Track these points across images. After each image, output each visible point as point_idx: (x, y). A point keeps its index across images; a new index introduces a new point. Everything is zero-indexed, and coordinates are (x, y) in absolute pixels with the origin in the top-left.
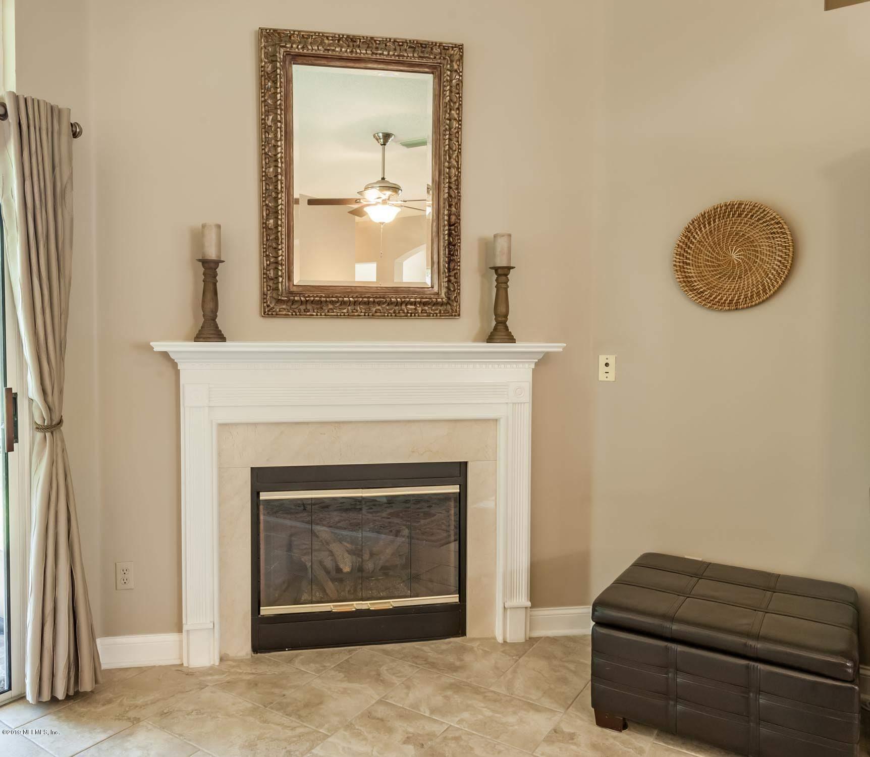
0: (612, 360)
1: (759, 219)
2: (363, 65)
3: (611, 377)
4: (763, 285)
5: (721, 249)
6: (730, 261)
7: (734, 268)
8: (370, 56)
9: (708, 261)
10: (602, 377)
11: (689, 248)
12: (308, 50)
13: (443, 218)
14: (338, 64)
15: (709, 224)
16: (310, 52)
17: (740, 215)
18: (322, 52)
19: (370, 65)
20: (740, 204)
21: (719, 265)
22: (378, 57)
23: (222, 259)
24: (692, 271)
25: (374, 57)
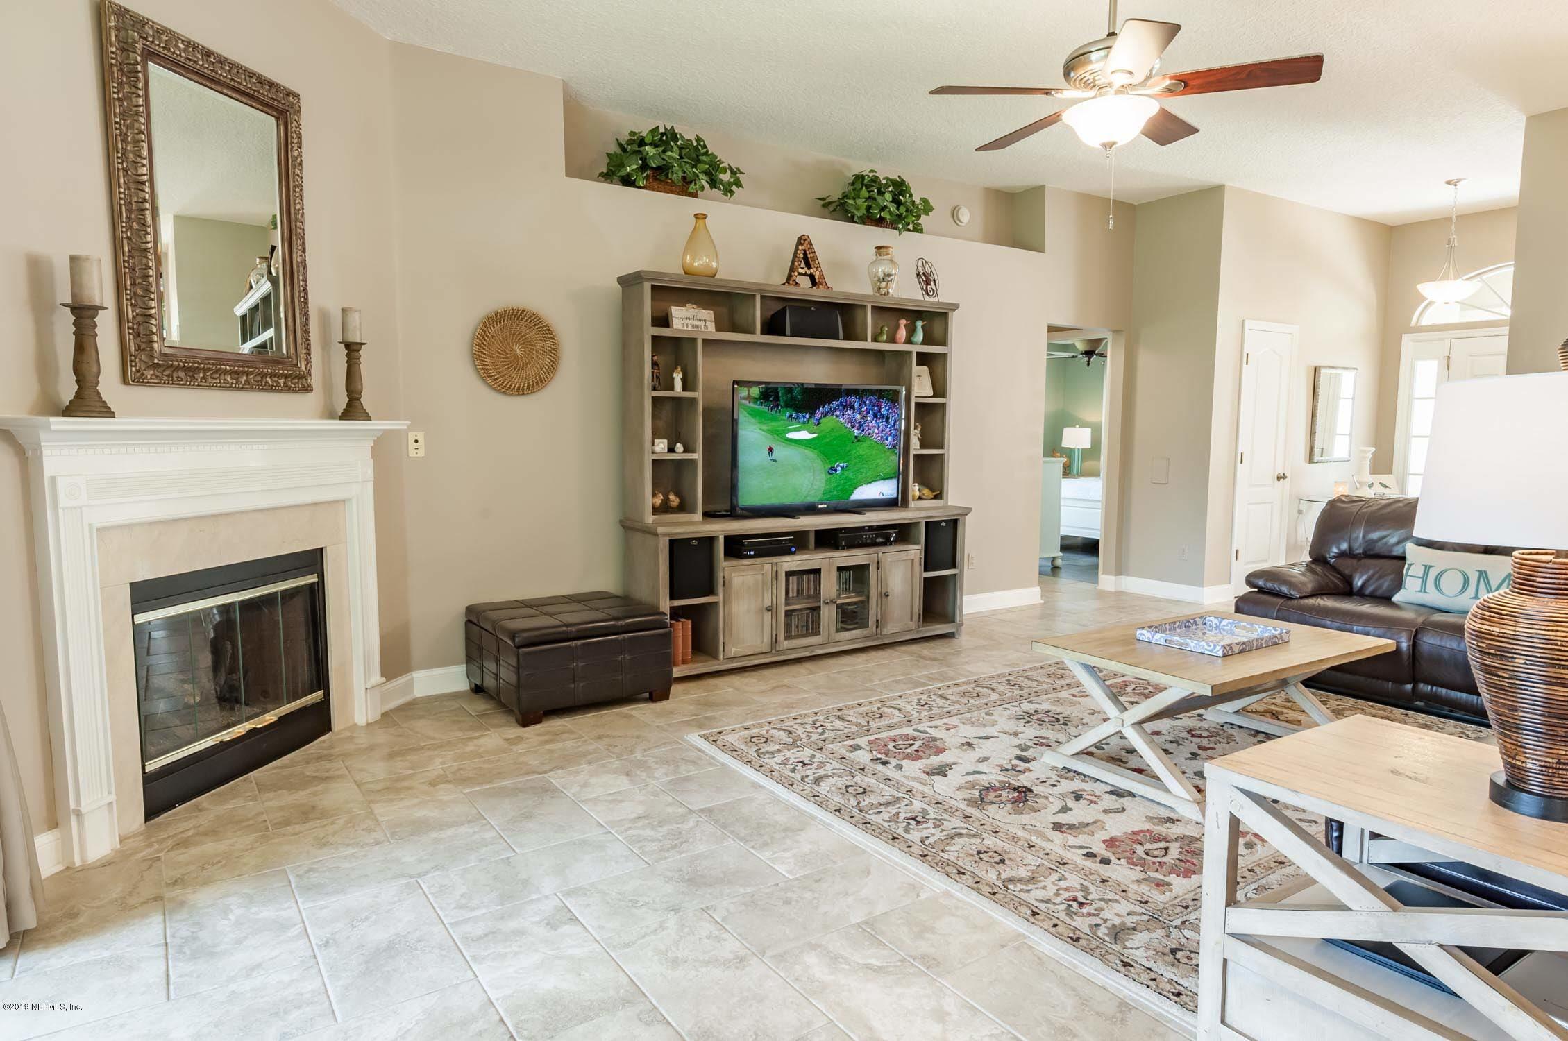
0: (420, 437)
1: (535, 325)
2: (219, 88)
3: (421, 453)
4: (540, 376)
5: (509, 344)
6: (515, 356)
7: (518, 361)
8: (228, 81)
9: (499, 353)
10: (412, 453)
11: (485, 340)
12: (169, 51)
13: (299, 283)
14: (195, 78)
15: (500, 323)
16: (170, 54)
17: (522, 319)
18: (182, 59)
19: (225, 91)
20: (524, 311)
21: (507, 358)
22: (236, 85)
23: (105, 306)
24: (487, 359)
25: (232, 83)
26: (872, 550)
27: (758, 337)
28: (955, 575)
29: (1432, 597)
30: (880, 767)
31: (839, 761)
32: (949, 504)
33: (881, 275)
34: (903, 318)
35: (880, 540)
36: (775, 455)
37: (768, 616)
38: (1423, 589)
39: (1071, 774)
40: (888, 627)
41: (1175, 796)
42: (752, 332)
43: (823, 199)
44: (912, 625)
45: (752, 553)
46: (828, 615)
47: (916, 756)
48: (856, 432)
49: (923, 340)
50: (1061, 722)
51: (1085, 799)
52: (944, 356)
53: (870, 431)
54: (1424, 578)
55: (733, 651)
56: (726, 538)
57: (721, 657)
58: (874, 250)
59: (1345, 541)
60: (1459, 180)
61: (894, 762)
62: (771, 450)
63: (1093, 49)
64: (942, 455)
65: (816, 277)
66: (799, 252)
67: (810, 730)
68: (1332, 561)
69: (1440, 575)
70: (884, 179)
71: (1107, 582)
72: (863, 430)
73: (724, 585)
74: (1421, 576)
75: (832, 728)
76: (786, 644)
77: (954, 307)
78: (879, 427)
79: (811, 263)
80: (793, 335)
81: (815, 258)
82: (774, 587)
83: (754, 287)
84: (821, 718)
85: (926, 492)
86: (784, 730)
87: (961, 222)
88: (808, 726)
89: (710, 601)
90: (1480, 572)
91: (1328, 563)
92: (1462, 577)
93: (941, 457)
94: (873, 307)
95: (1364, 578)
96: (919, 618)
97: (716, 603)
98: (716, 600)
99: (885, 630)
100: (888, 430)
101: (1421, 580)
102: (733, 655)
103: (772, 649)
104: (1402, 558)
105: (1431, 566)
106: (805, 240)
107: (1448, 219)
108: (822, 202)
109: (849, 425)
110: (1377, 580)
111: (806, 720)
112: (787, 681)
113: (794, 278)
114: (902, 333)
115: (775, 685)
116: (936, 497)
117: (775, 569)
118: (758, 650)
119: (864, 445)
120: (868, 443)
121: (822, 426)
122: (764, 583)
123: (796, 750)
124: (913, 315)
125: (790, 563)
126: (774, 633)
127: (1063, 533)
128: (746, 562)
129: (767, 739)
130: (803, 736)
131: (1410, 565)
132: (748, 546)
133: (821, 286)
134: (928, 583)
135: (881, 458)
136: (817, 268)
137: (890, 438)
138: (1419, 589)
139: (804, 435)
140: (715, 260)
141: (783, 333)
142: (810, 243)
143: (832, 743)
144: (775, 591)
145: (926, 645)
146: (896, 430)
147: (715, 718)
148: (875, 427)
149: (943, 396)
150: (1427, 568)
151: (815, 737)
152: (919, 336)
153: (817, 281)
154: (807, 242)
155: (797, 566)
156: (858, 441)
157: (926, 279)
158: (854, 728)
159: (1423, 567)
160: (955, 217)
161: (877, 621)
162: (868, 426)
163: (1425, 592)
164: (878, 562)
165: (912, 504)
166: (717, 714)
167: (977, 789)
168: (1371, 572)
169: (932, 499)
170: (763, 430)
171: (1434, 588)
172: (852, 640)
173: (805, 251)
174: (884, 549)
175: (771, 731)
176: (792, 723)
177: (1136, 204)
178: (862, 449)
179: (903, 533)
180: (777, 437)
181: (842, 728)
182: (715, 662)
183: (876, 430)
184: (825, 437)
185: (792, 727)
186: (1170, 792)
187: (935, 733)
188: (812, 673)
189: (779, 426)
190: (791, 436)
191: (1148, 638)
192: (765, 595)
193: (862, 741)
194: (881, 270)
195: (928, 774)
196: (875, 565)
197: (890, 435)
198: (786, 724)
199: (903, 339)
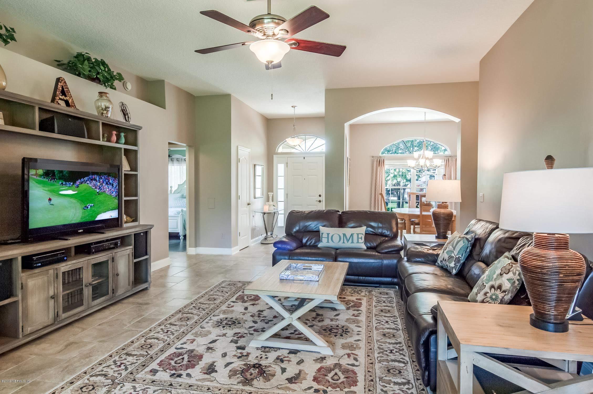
26: (109, 252)
27: (37, 132)
28: (147, 259)
29: (331, 244)
30: (178, 379)
31: (152, 384)
32: (140, 224)
33: (104, 107)
34: (115, 131)
35: (112, 246)
36: (52, 202)
37: (52, 302)
38: (328, 242)
39: (267, 349)
40: (119, 292)
41: (319, 346)
42: (33, 128)
43: (59, 61)
44: (130, 288)
45: (40, 264)
46: (87, 292)
47: (191, 365)
48: (98, 190)
49: (124, 143)
50: (237, 323)
51: (285, 360)
52: (136, 152)
53: (105, 190)
54: (328, 238)
55: (29, 329)
56: (23, 258)
57: (21, 336)
58: (98, 94)
59: (298, 226)
60: (295, 106)
61: (184, 373)
62: (50, 200)
63: (265, 18)
64: (137, 200)
65: (70, 102)
66: (59, 86)
67: (116, 369)
68: (294, 234)
69: (332, 236)
70: (94, 59)
71: (191, 251)
72: (101, 190)
73: (22, 288)
74: (327, 237)
75: (129, 363)
76: (64, 316)
77: (140, 128)
78: (109, 188)
79: (67, 94)
80: (59, 133)
81: (69, 91)
82: (56, 283)
83: (36, 101)
84: (117, 358)
85: (128, 218)
86: (99, 375)
87: (128, 89)
88: (113, 367)
89: (12, 301)
90: (344, 234)
91: (293, 235)
92: (339, 237)
93: (136, 201)
94: (103, 124)
95: (306, 239)
96: (133, 283)
97: (16, 302)
98: (16, 300)
99: (117, 294)
100: (113, 189)
101: (327, 239)
102: (29, 332)
103: (55, 321)
104: (318, 231)
105: (329, 234)
106: (62, 80)
107: (293, 118)
108: (58, 63)
109: (94, 187)
110: (310, 240)
111: (108, 363)
112: (72, 339)
113: (57, 100)
114: (114, 138)
115: (65, 344)
116: (133, 221)
117: (56, 272)
118: (46, 325)
119: (102, 196)
120: (104, 195)
121: (80, 188)
122: (49, 282)
123: (119, 387)
124: (119, 129)
125: (64, 267)
126: (56, 311)
127: (169, 232)
128: (36, 271)
129: (93, 385)
130: (116, 375)
131: (322, 234)
132: (36, 260)
133: (72, 107)
134: (136, 264)
135: (110, 201)
136: (70, 97)
137: (114, 193)
138: (327, 242)
139: (70, 192)
140: (5, 81)
141: (53, 131)
142: (65, 82)
143: (138, 373)
144: (56, 285)
145: (136, 296)
146: (116, 189)
147: (39, 383)
148: (107, 188)
149: (136, 170)
150: (328, 234)
151: (124, 373)
152: (123, 140)
153: (70, 104)
154: (63, 82)
155: (69, 268)
156: (99, 194)
157: (125, 113)
158: (142, 359)
159: (327, 234)
160: (125, 86)
161: (113, 290)
162: (103, 188)
163: (329, 242)
164: (113, 258)
165: (125, 225)
166: (38, 379)
167: (238, 374)
168: (308, 238)
169: (131, 222)
170: (45, 190)
171: (331, 241)
172: (100, 304)
173: (62, 86)
174: (115, 251)
175: (92, 379)
176: (100, 368)
177: (195, 96)
178: (101, 198)
179: (123, 241)
180: (54, 194)
181: (135, 361)
182: (18, 340)
183: (108, 190)
184: (81, 193)
185: (102, 371)
186: (317, 345)
187: (189, 347)
188: (84, 329)
189: (55, 188)
190: (62, 193)
191: (286, 278)
192: (50, 288)
193: (154, 365)
194: (103, 104)
195: (207, 374)
196: (111, 260)
197: (114, 191)
198: (98, 370)
199: (115, 141)
